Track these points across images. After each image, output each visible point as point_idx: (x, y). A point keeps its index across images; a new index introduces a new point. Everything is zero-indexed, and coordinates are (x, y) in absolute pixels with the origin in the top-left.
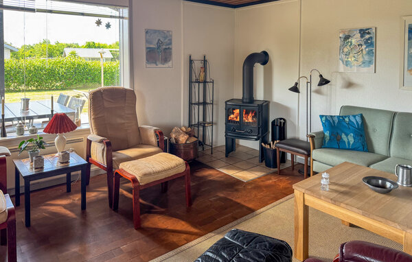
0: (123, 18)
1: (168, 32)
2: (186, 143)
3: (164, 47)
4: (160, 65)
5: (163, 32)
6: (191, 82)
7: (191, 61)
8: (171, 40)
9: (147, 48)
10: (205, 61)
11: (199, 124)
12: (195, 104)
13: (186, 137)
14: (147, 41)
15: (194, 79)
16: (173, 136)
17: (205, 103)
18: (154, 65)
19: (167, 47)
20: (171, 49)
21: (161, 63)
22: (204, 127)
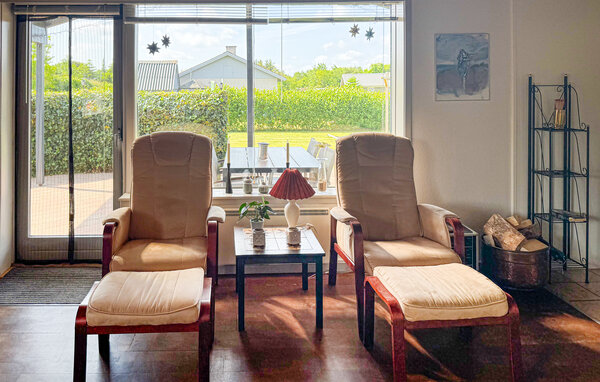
0: (395, 19)
1: (481, 35)
2: (518, 251)
3: (473, 63)
4: (463, 97)
5: (470, 36)
6: (532, 129)
7: (532, 89)
8: (487, 50)
9: (438, 67)
10: (567, 87)
11: (552, 216)
12: (542, 173)
13: (520, 238)
14: (438, 55)
15: (539, 122)
16: (490, 231)
17: (567, 174)
18: (452, 96)
19: (479, 63)
20: (487, 66)
21: (466, 93)
22: (566, 223)
